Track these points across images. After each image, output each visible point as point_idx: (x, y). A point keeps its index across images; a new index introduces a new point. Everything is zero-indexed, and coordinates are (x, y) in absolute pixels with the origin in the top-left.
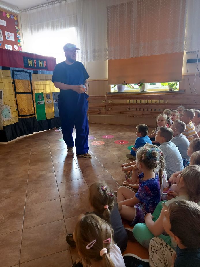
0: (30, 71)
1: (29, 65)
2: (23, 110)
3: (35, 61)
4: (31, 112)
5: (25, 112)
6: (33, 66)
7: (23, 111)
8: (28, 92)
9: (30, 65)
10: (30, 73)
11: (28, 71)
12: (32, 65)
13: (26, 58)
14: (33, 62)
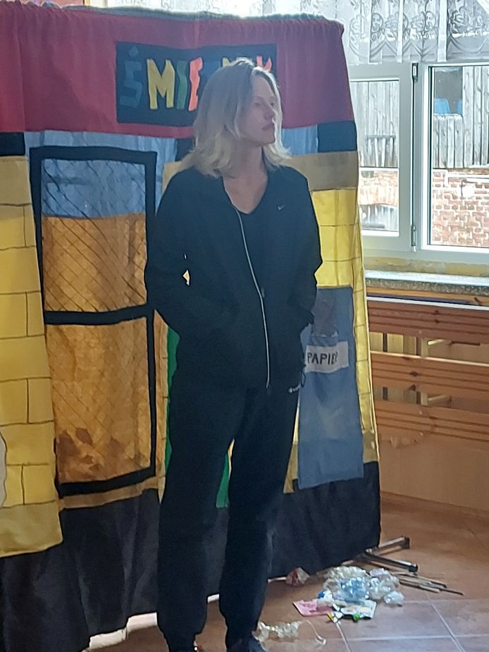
0: (154, 144)
1: (154, 105)
2: (79, 443)
3: (196, 66)
4: (130, 452)
5: (88, 459)
6: (182, 105)
7: (76, 452)
8: (126, 303)
9: (161, 100)
10: (148, 160)
11: (141, 143)
12: (170, 104)
13: (134, 52)
14: (183, 79)
